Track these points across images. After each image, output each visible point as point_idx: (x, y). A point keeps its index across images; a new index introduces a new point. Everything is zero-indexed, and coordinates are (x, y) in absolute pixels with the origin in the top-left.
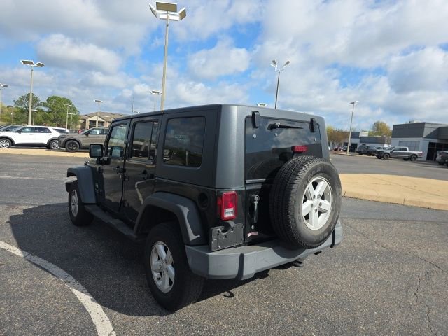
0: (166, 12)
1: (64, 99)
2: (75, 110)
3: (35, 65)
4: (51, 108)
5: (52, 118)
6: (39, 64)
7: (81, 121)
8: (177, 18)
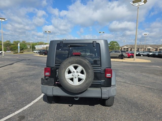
0: (137, 3)
1: (115, 42)
2: (118, 45)
3: (102, 33)
4: (111, 45)
5: (111, 48)
6: (103, 32)
7: (120, 49)
8: (143, 3)
